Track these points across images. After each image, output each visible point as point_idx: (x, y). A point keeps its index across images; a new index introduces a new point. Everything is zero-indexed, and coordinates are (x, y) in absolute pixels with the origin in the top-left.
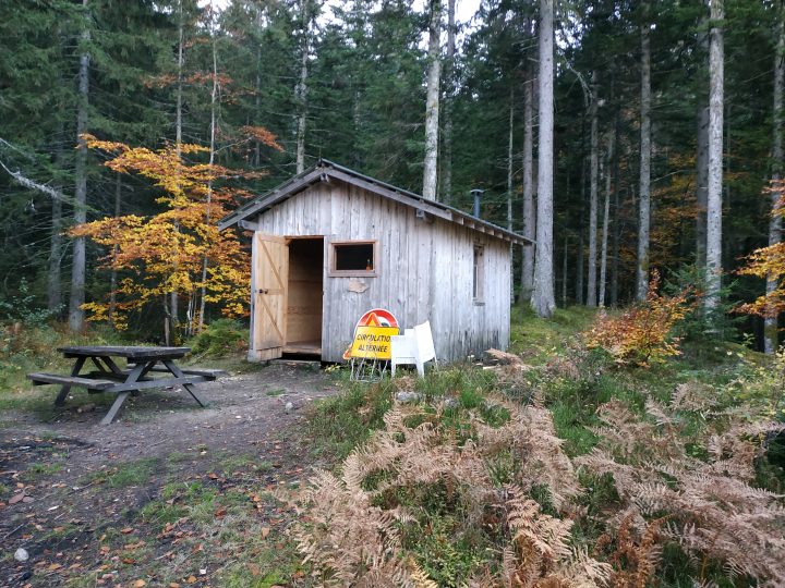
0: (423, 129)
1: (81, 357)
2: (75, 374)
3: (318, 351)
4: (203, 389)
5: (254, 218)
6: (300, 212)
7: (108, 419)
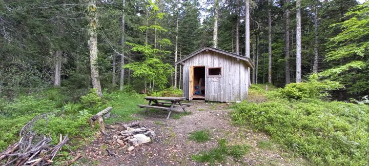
0: (213, 38)
1: (150, 100)
2: (149, 104)
3: (204, 98)
4: (188, 110)
5: (184, 62)
6: (198, 60)
7: (168, 118)
